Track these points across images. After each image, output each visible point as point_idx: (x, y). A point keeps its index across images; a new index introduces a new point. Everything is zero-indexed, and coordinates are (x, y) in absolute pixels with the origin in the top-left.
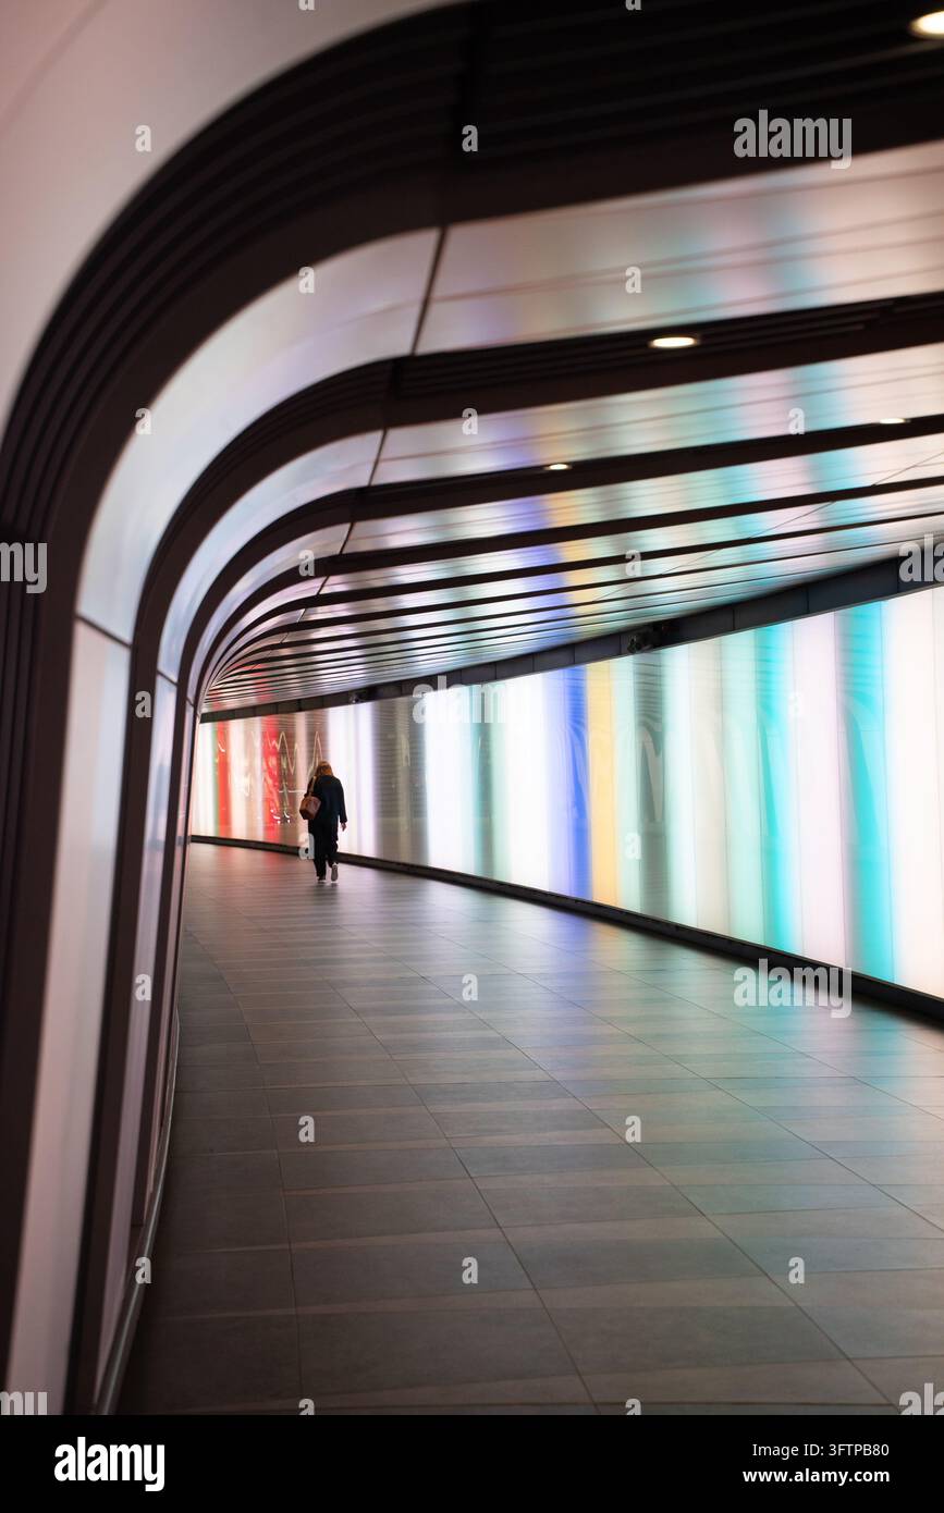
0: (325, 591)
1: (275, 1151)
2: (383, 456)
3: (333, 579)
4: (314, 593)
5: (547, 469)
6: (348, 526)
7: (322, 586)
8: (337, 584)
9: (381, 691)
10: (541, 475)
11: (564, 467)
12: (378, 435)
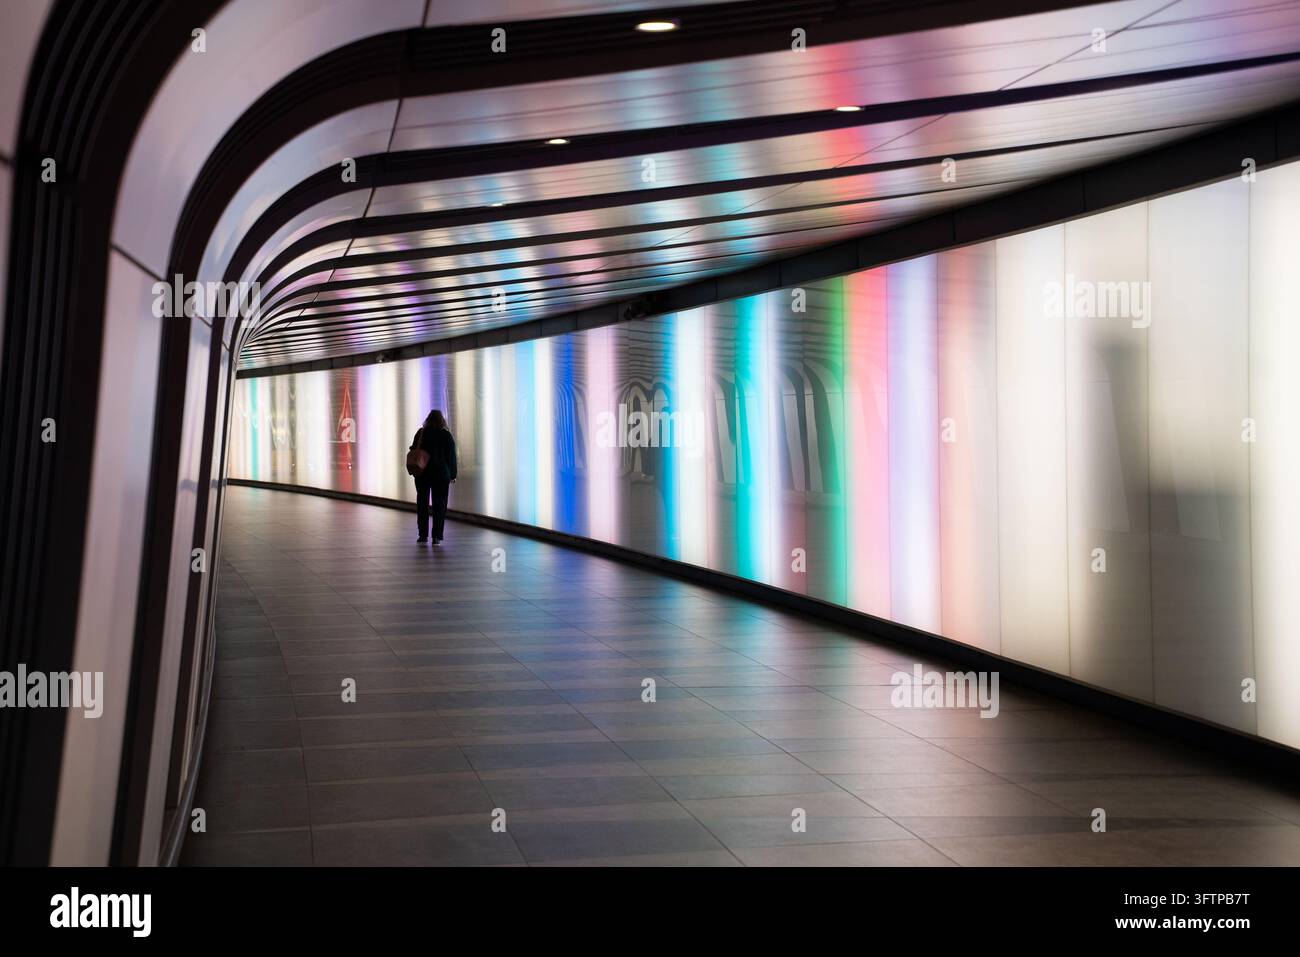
0: (353, 252)
1: (300, 749)
2: (398, 126)
3: (358, 242)
4: (340, 254)
5: (547, 143)
6: (370, 190)
7: (348, 248)
8: (361, 246)
9: (405, 352)
10: (545, 148)
11: (563, 142)
12: (395, 103)
